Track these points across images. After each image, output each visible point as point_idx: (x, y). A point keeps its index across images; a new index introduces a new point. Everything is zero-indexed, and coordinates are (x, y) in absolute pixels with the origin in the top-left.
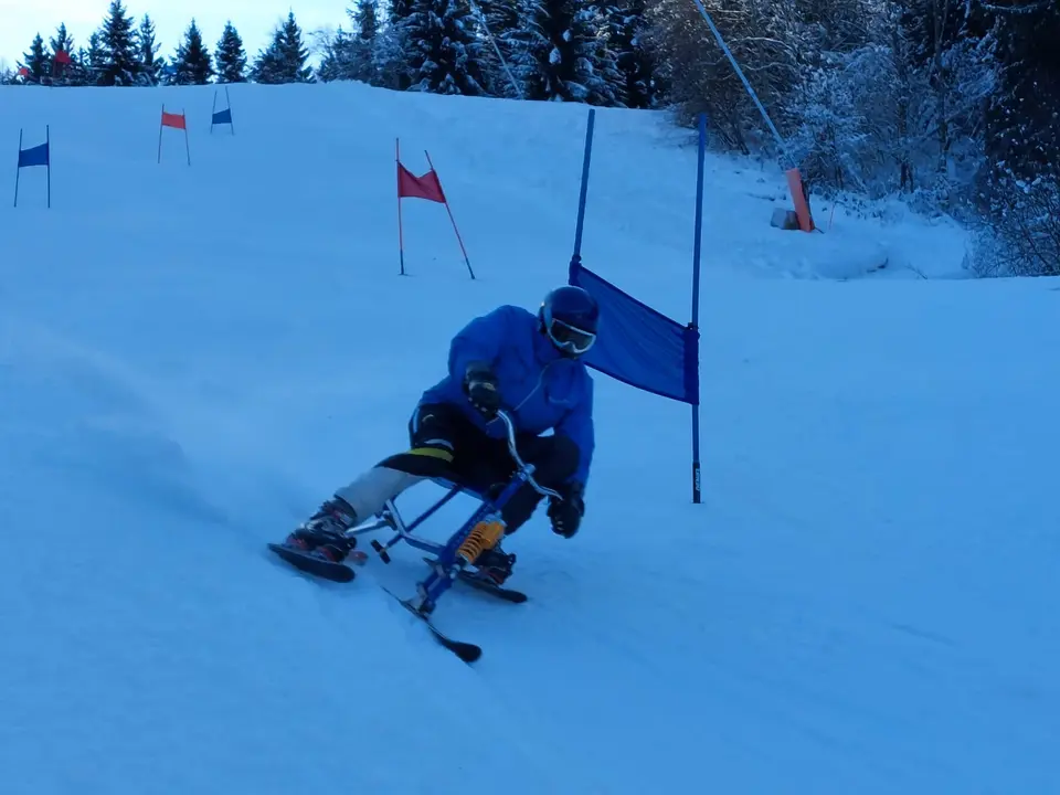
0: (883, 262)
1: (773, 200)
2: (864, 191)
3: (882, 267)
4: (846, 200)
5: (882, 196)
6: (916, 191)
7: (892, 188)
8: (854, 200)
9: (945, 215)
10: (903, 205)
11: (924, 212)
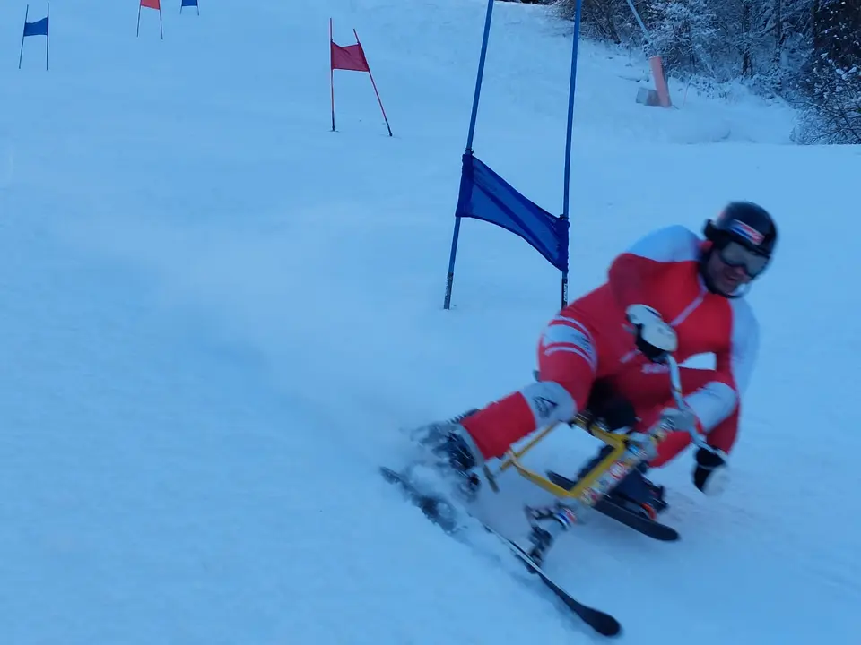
0: (725, 134)
1: (638, 81)
2: (713, 76)
4: (698, 83)
5: (727, 80)
6: (754, 77)
7: (736, 74)
8: (704, 83)
9: (778, 98)
10: (744, 88)
11: (760, 94)
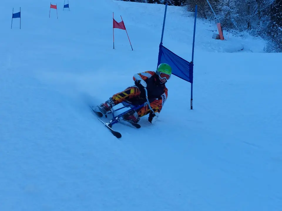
0: (242, 49)
1: (213, 31)
2: (237, 29)
3: (242, 50)
4: (233, 32)
5: (243, 31)
6: (252, 30)
7: (245, 29)
8: (235, 32)
9: (259, 37)
10: (248, 34)
11: (253, 35)
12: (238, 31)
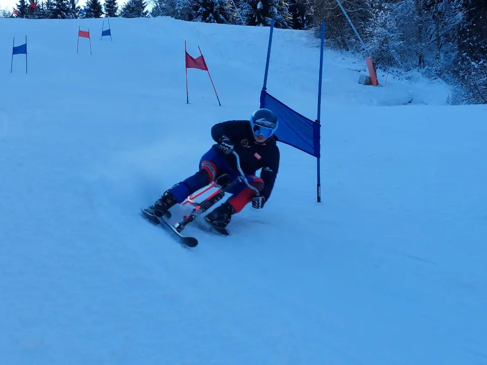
1: (360, 71)
2: (401, 67)
3: (410, 102)
4: (393, 72)
5: (410, 69)
6: (426, 68)
7: (415, 66)
8: (397, 72)
9: (439, 79)
10: (420, 74)
11: (429, 77)
12: (402, 71)
